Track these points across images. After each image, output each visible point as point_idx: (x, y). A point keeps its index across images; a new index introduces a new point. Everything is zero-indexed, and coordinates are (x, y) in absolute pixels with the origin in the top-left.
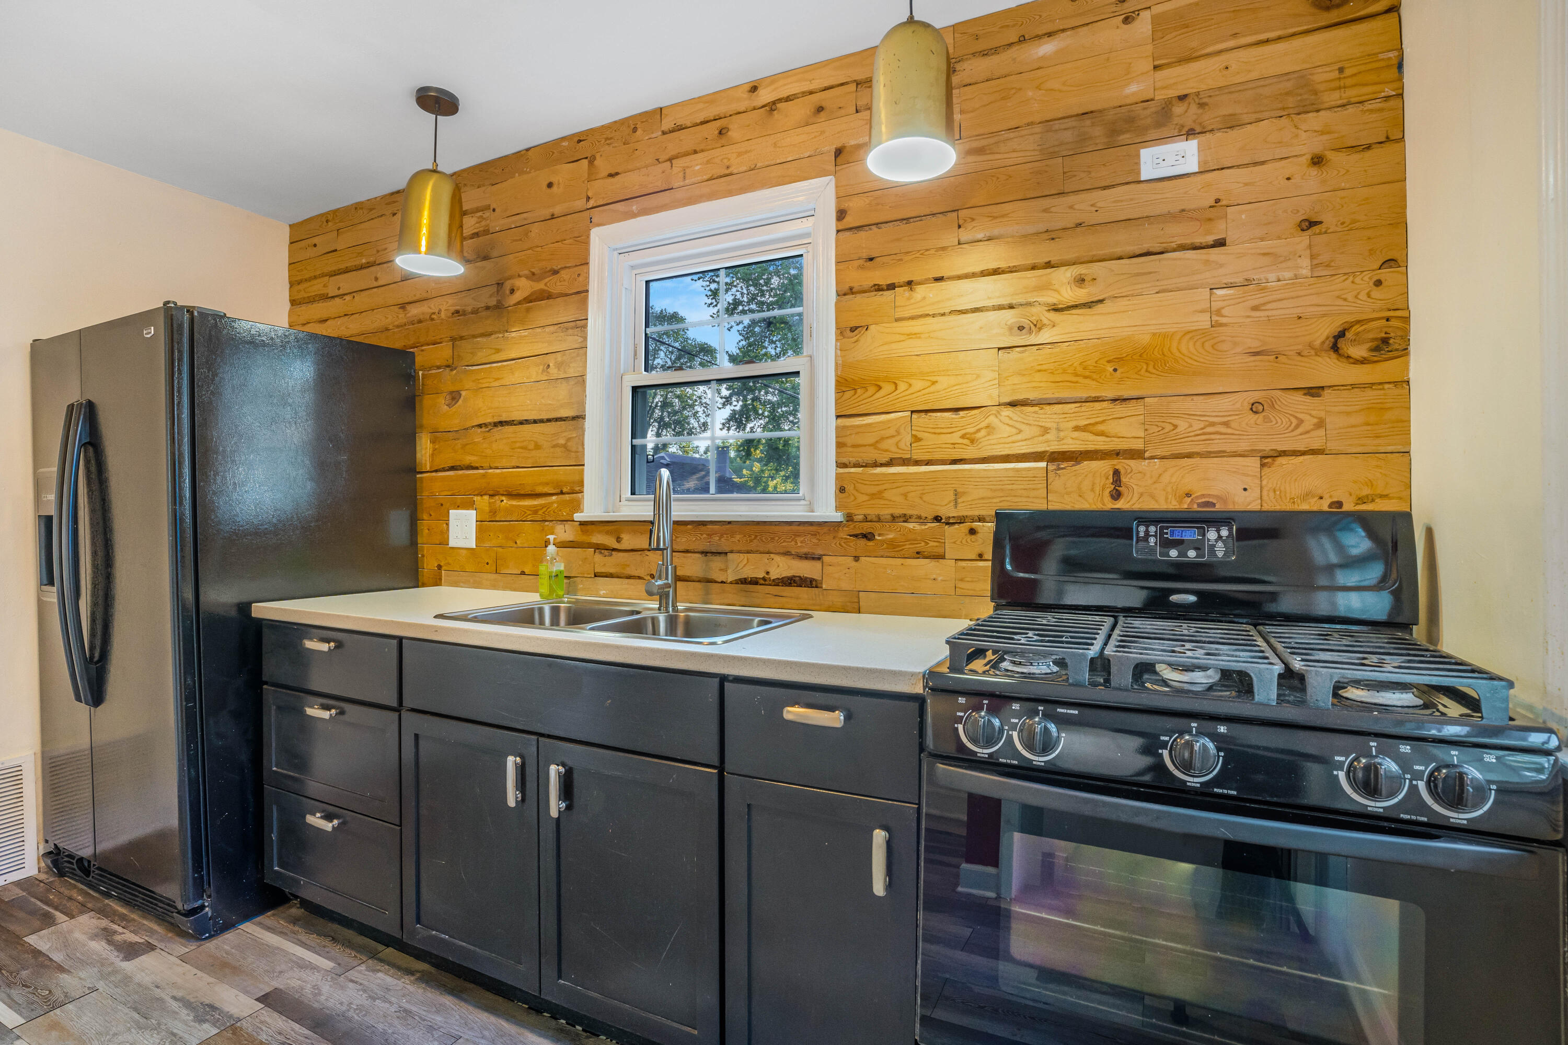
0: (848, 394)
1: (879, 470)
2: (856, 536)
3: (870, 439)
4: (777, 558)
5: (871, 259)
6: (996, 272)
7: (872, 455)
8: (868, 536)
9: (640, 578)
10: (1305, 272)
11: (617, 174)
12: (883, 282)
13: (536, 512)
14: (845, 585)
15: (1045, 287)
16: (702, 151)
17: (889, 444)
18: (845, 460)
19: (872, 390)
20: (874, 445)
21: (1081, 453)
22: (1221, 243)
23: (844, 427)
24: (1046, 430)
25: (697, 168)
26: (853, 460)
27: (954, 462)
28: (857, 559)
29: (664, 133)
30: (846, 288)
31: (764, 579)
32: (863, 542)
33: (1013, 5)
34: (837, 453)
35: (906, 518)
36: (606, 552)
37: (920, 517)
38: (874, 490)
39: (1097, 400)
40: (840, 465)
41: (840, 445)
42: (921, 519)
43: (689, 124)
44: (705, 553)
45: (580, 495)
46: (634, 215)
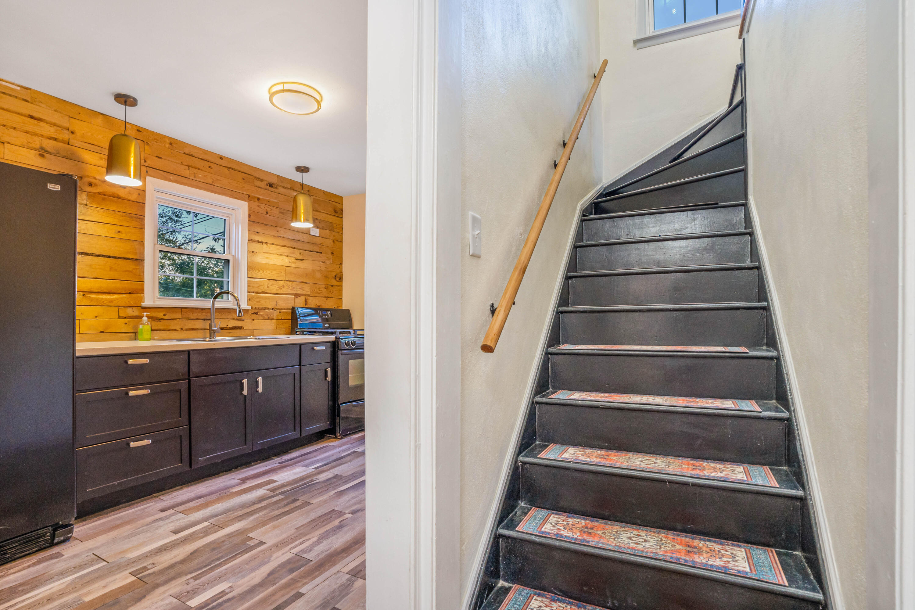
0: (251, 271)
1: (259, 294)
2: (253, 313)
3: (256, 285)
4: (231, 321)
5: (258, 233)
6: (285, 246)
7: (256, 290)
8: (256, 313)
9: (175, 330)
10: (332, 262)
11: (161, 158)
12: (260, 240)
13: (111, 302)
14: (250, 328)
15: (293, 253)
16: (201, 170)
17: (261, 287)
18: (250, 291)
19: (257, 271)
20: (258, 287)
21: (300, 294)
22: (321, 253)
23: (250, 281)
24: (294, 288)
25: (200, 176)
26: (252, 291)
27: (276, 294)
28: (253, 320)
29: (184, 153)
30: (251, 239)
31: (226, 328)
32: (255, 315)
33: (290, 178)
34: (248, 289)
35: (265, 308)
36: (157, 321)
37: (268, 308)
38: (258, 300)
39: (302, 282)
40: (249, 292)
41: (249, 286)
42: (269, 309)
43: (196, 156)
44: (204, 320)
45: (142, 295)
46: (170, 180)
